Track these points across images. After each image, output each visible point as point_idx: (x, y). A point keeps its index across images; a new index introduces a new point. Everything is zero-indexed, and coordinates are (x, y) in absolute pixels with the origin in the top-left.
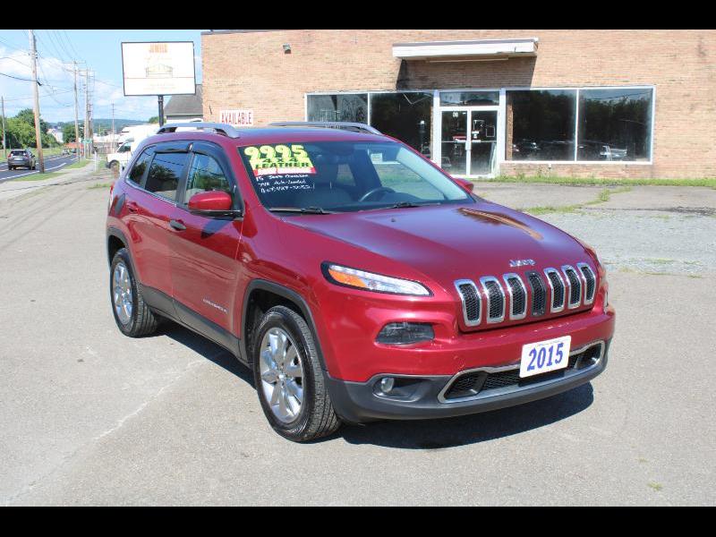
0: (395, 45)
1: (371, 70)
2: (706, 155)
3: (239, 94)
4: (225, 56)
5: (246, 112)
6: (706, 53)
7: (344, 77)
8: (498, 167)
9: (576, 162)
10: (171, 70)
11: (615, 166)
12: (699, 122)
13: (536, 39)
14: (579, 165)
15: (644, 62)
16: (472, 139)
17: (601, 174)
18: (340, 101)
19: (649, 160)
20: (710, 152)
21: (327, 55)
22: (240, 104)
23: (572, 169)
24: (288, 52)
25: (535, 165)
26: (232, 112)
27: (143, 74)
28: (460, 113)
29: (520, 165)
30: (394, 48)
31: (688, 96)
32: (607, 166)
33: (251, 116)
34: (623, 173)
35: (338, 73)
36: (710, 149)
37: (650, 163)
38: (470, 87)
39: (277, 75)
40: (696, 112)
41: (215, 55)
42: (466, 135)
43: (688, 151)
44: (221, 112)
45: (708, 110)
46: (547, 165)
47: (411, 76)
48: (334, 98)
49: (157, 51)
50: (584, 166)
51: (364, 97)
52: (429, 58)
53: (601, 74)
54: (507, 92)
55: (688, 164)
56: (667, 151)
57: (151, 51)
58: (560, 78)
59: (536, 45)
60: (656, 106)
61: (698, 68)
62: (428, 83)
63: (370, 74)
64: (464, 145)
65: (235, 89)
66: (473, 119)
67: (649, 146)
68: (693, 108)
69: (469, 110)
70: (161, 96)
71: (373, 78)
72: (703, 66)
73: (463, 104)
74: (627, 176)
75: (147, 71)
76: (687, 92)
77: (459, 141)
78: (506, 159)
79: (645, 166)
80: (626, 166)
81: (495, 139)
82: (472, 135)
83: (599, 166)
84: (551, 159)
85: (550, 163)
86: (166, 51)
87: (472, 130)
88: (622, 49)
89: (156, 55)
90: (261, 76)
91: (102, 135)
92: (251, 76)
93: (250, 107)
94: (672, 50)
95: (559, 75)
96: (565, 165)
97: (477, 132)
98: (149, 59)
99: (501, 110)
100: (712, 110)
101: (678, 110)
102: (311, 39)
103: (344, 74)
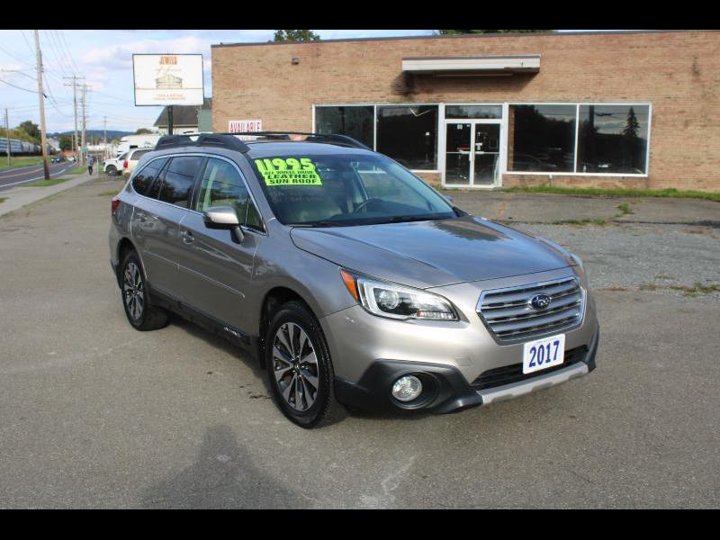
0: (405, 59)
1: (377, 83)
2: (699, 169)
3: (248, 105)
4: (234, 68)
5: (255, 122)
6: (700, 72)
7: (351, 90)
8: (500, 177)
9: (575, 174)
10: (180, 81)
11: (612, 178)
12: (692, 137)
13: (540, 56)
14: (578, 176)
15: (641, 79)
16: (476, 150)
17: (598, 186)
18: (346, 112)
19: (644, 173)
20: (703, 166)
21: (334, 69)
22: (249, 115)
23: (572, 179)
24: (297, 63)
25: (536, 176)
26: (240, 122)
27: (154, 85)
28: (464, 125)
29: (522, 176)
30: (404, 62)
31: (683, 112)
32: (605, 178)
33: (260, 126)
34: (621, 184)
35: (345, 86)
36: (703, 163)
37: (646, 175)
38: (475, 101)
39: (286, 88)
40: (689, 128)
41: (225, 67)
42: (469, 147)
43: (681, 165)
44: (230, 122)
45: (702, 126)
46: (548, 176)
47: (417, 89)
48: (341, 109)
49: (167, 62)
50: (583, 177)
51: (371, 109)
52: (437, 72)
53: (600, 91)
54: (510, 106)
55: (681, 177)
56: (662, 165)
57: (161, 63)
58: (562, 93)
59: (542, 59)
60: (652, 121)
61: (692, 87)
62: (433, 96)
63: (377, 87)
64: (468, 156)
65: (243, 100)
66: (477, 131)
67: (645, 158)
68: (687, 124)
69: (473, 123)
70: (170, 107)
71: (379, 91)
72: (697, 84)
74: (624, 187)
75: (158, 81)
76: (680, 109)
77: (463, 152)
78: (508, 170)
79: (641, 178)
80: (623, 178)
81: (498, 150)
82: (476, 147)
83: (597, 177)
84: (551, 171)
85: (551, 174)
86: (176, 63)
87: (476, 142)
88: (621, 67)
89: (166, 66)
90: (270, 87)
91: (94, 144)
92: (260, 87)
93: (259, 118)
94: (667, 68)
95: (561, 91)
96: (564, 176)
97: (481, 144)
98: (159, 70)
99: (504, 123)
100: (705, 126)
101: (673, 126)
102: (319, 53)
103: (352, 86)
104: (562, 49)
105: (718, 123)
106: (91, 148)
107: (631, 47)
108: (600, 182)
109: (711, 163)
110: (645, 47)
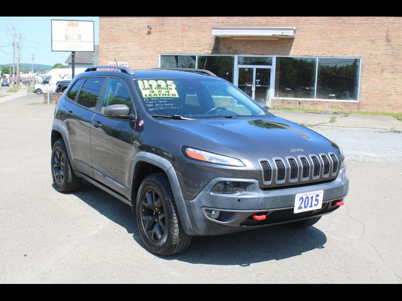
0: (213, 29)
1: (198, 42)
2: (389, 98)
3: (121, 53)
5: (126, 63)
6: (391, 40)
7: (182, 46)
8: (270, 101)
9: (315, 99)
10: (80, 37)
11: (337, 103)
12: (386, 79)
13: (295, 28)
14: (317, 101)
15: (356, 44)
16: (256, 84)
17: (329, 106)
18: (179, 59)
19: (357, 100)
20: (392, 97)
21: (173, 32)
22: (121, 59)
23: (313, 103)
24: (150, 29)
25: (292, 101)
27: (64, 39)
28: (249, 69)
29: (283, 100)
30: (213, 30)
31: (380, 64)
32: (333, 103)
34: (342, 106)
35: (179, 44)
36: (392, 95)
37: (357, 101)
38: (256, 54)
39: (143, 43)
40: (384, 73)
41: (107, 29)
42: (252, 82)
43: (379, 95)
44: (109, 63)
45: (391, 72)
46: (299, 101)
47: (222, 47)
48: (176, 57)
49: (72, 25)
50: (319, 102)
51: (194, 58)
52: (232, 37)
53: (331, 50)
54: (277, 58)
55: (379, 103)
56: (367, 95)
57: (69, 25)
59: (295, 31)
60: (362, 69)
61: (386, 48)
62: (232, 51)
63: (197, 44)
64: (251, 87)
65: (118, 50)
66: (256, 73)
67: (357, 91)
68: (382, 71)
69: (255, 67)
70: (73, 52)
71: (199, 47)
72: (388, 47)
73: (251, 64)
74: (344, 108)
75: (66, 37)
76: (379, 62)
77: (248, 85)
78: (275, 96)
79: (354, 103)
80: (344, 102)
81: (269, 84)
82: (256, 82)
83: (328, 102)
84: (301, 97)
85: (300, 99)
86: (77, 26)
87: (256, 79)
88: (344, 35)
89: (71, 28)
90: (134, 42)
91: (25, 73)
92: (128, 42)
93: (127, 61)
94: (371, 37)
95: (307, 50)
96: (308, 101)
97: (259, 80)
98: (68, 30)
99: (273, 68)
100: (394, 72)
101: (375, 72)
102: (164, 23)
103: (183, 44)
104: (309, 24)
105: (401, 71)
106: (23, 75)
107: (350, 24)
108: (330, 104)
109: (396, 95)
110: (358, 24)
